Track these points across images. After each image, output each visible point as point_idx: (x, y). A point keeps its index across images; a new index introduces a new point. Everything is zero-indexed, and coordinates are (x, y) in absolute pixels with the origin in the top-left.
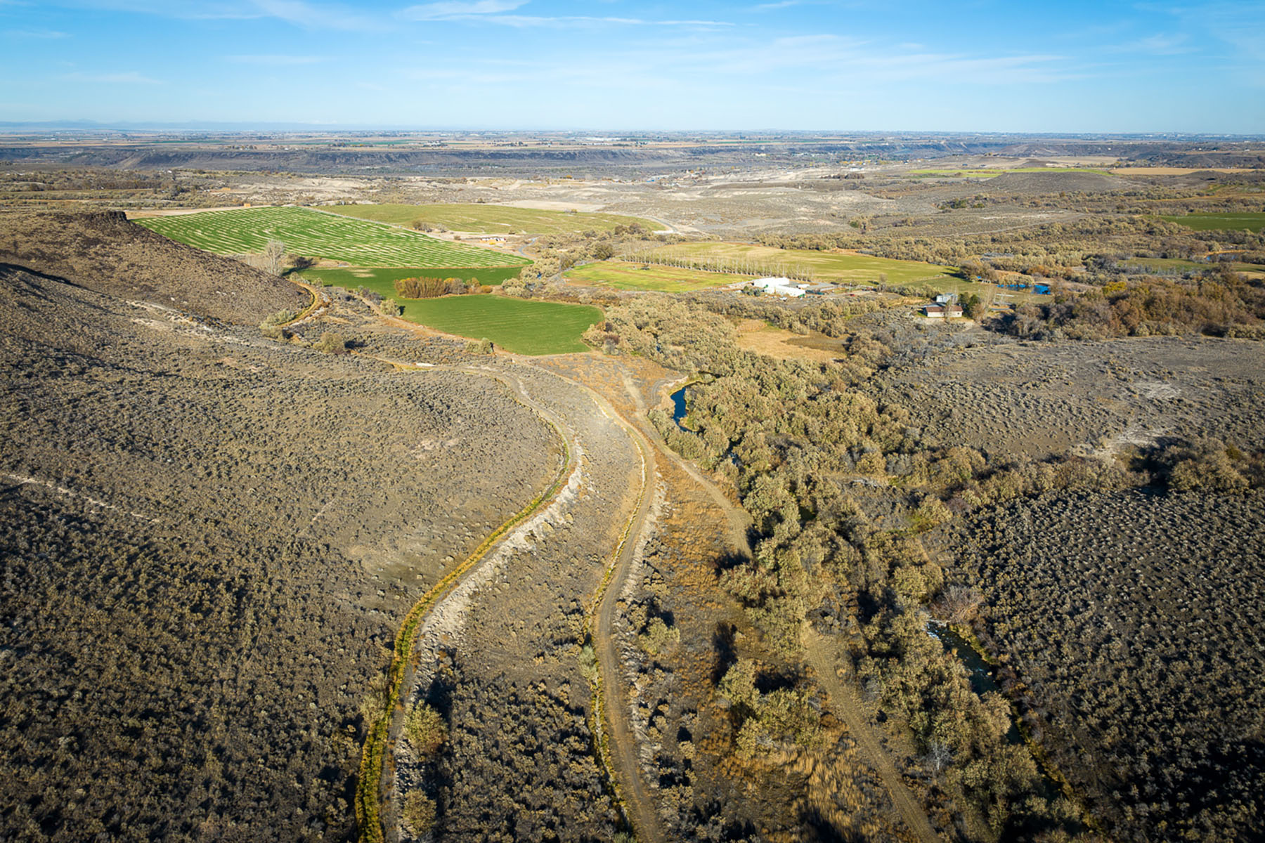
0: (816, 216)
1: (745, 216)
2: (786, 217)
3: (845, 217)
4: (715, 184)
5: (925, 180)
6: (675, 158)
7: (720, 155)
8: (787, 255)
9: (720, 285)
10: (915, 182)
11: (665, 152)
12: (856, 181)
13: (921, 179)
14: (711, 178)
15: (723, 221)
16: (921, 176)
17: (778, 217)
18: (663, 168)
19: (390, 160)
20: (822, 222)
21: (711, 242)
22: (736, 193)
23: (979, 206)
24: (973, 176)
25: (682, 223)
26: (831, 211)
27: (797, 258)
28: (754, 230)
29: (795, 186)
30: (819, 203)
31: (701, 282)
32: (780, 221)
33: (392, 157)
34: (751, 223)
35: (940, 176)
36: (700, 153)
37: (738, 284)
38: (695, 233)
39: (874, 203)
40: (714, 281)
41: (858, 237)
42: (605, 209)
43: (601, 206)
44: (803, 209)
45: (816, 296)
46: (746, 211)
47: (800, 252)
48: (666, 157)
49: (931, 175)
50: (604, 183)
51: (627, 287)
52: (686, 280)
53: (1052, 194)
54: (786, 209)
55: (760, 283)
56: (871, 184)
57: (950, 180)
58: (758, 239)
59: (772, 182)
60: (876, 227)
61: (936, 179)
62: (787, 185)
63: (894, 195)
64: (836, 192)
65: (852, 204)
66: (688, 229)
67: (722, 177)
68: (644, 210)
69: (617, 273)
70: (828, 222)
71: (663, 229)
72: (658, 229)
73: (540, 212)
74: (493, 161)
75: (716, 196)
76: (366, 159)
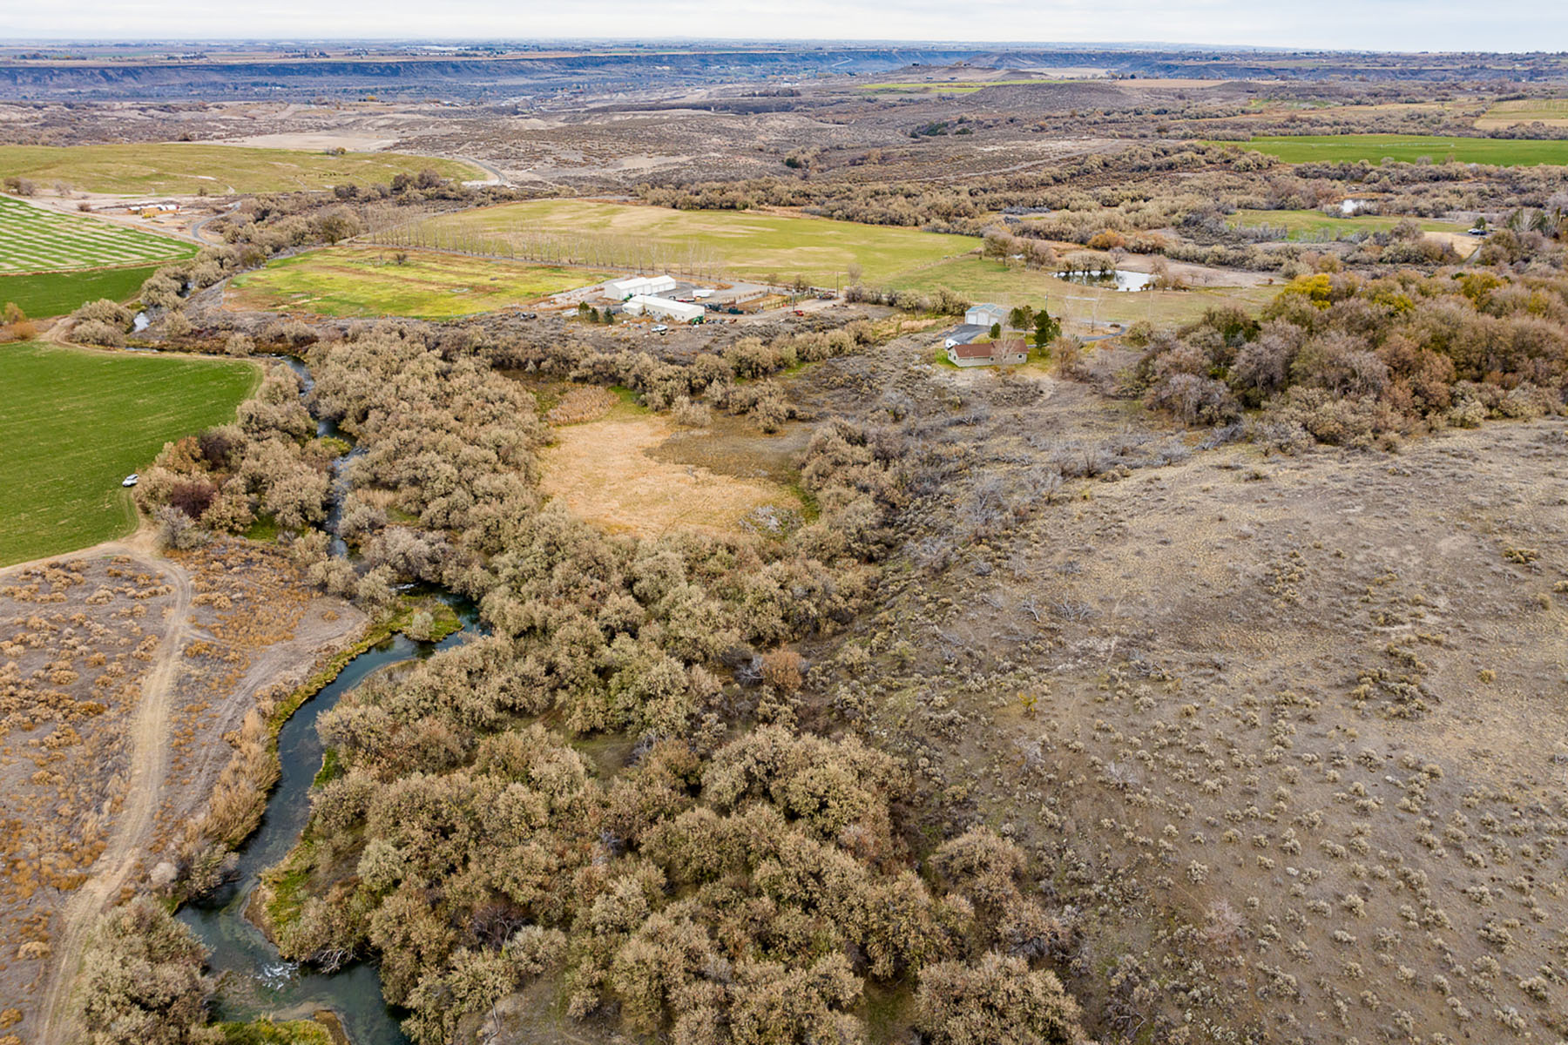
0: (734, 150)
1: (625, 154)
2: (686, 152)
3: (777, 152)
4: (592, 106)
5: (881, 97)
6: (544, 71)
7: (608, 67)
8: (683, 222)
9: (536, 297)
10: (869, 101)
11: (529, 64)
12: (789, 99)
13: (877, 96)
14: (590, 98)
15: (586, 163)
16: (876, 92)
17: (675, 154)
18: (527, 86)
19: (109, 79)
20: (742, 161)
21: (556, 200)
22: (617, 118)
23: (964, 132)
24: (946, 92)
25: (517, 168)
26: (757, 143)
27: (699, 227)
28: (633, 176)
29: (707, 108)
30: (740, 131)
31: (501, 290)
32: (676, 159)
33: (111, 73)
34: (629, 163)
35: (901, 92)
36: (580, 66)
37: (575, 290)
38: (535, 183)
39: (818, 130)
40: (526, 288)
41: (799, 186)
42: (396, 146)
43: (389, 142)
44: (714, 140)
45: (729, 317)
46: (624, 145)
47: (705, 214)
48: (532, 71)
49: (892, 91)
50: (426, 107)
51: (345, 310)
52: (473, 287)
53: (1059, 114)
54: (689, 140)
55: (620, 287)
56: (811, 104)
57: (916, 97)
58: (634, 191)
59: (674, 102)
60: (824, 166)
61: (897, 97)
62: (694, 107)
63: (843, 118)
64: (762, 115)
65: (786, 131)
66: (523, 175)
67: (606, 97)
68: (459, 145)
69: (336, 275)
70: (751, 160)
71: (484, 177)
72: (472, 177)
73: (281, 154)
74: (273, 79)
75: (586, 123)
76: (67, 78)
